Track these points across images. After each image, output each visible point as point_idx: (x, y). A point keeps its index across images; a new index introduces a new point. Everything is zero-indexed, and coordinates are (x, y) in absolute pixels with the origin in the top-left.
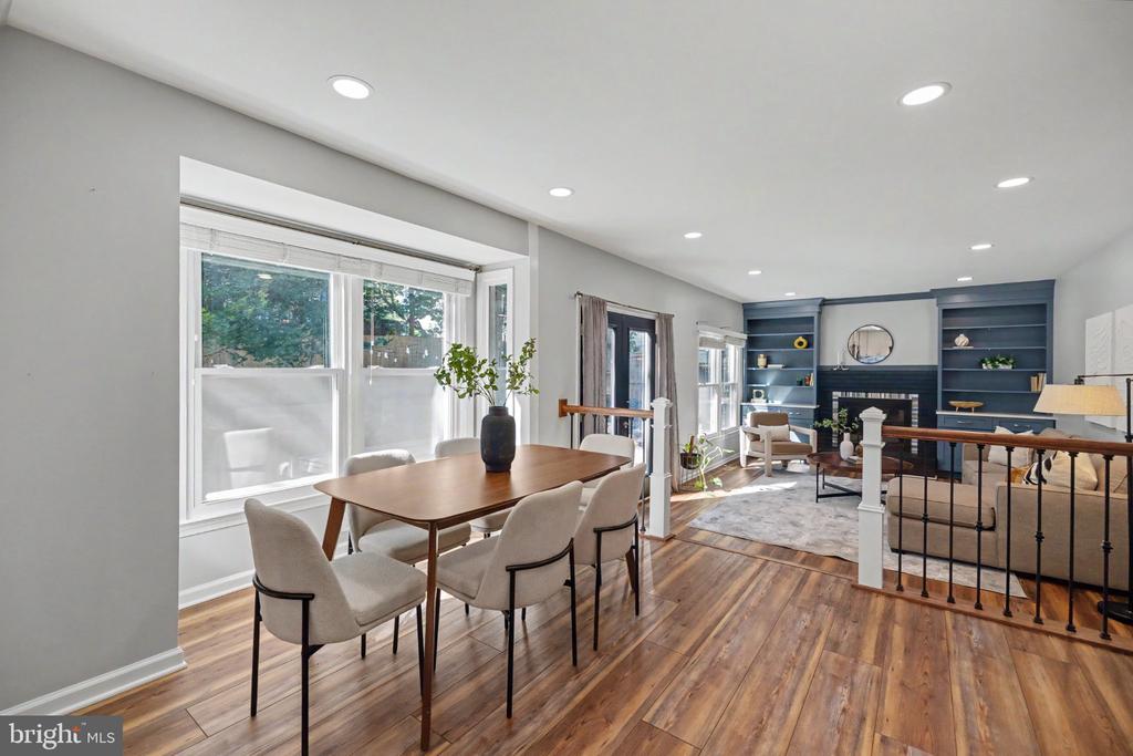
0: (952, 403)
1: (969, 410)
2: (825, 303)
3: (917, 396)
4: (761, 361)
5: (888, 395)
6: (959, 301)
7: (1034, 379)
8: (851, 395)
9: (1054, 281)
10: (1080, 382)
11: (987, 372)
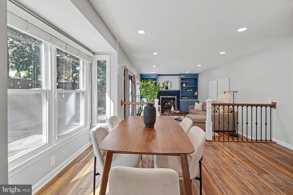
0: (183, 98)
1: (185, 99)
2: (159, 75)
3: (176, 97)
5: (171, 97)
6: (182, 77)
7: (195, 93)
8: (164, 97)
9: (198, 74)
10: (225, 93)
11: (189, 91)
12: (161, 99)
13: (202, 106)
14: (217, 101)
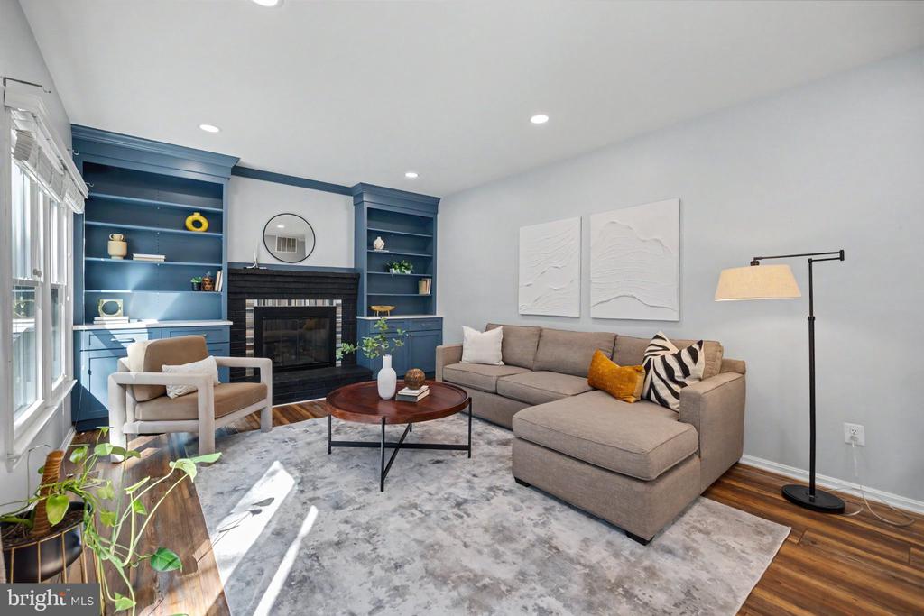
1: (386, 314)
3: (340, 302)
4: (116, 247)
5: (313, 301)
7: (423, 283)
8: (269, 303)
9: (439, 199)
10: (755, 263)
12: (250, 318)
13: (503, 342)
14: (577, 316)
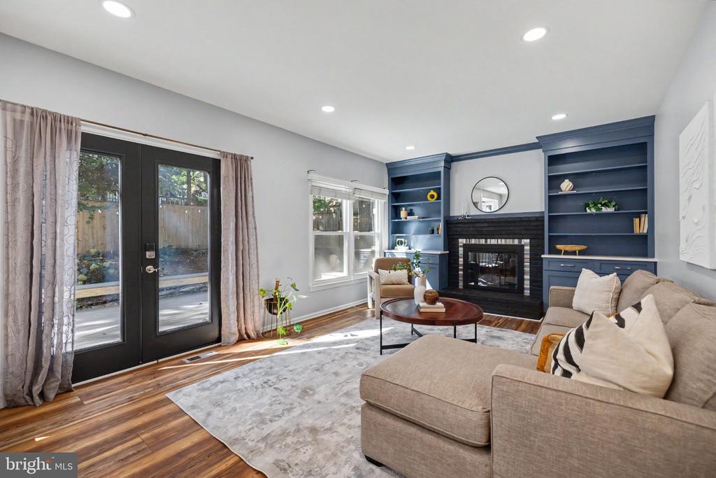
0: (559, 247)
1: (574, 253)
3: (528, 241)
4: (403, 213)
5: (503, 240)
6: (564, 146)
8: (473, 241)
11: (591, 215)
